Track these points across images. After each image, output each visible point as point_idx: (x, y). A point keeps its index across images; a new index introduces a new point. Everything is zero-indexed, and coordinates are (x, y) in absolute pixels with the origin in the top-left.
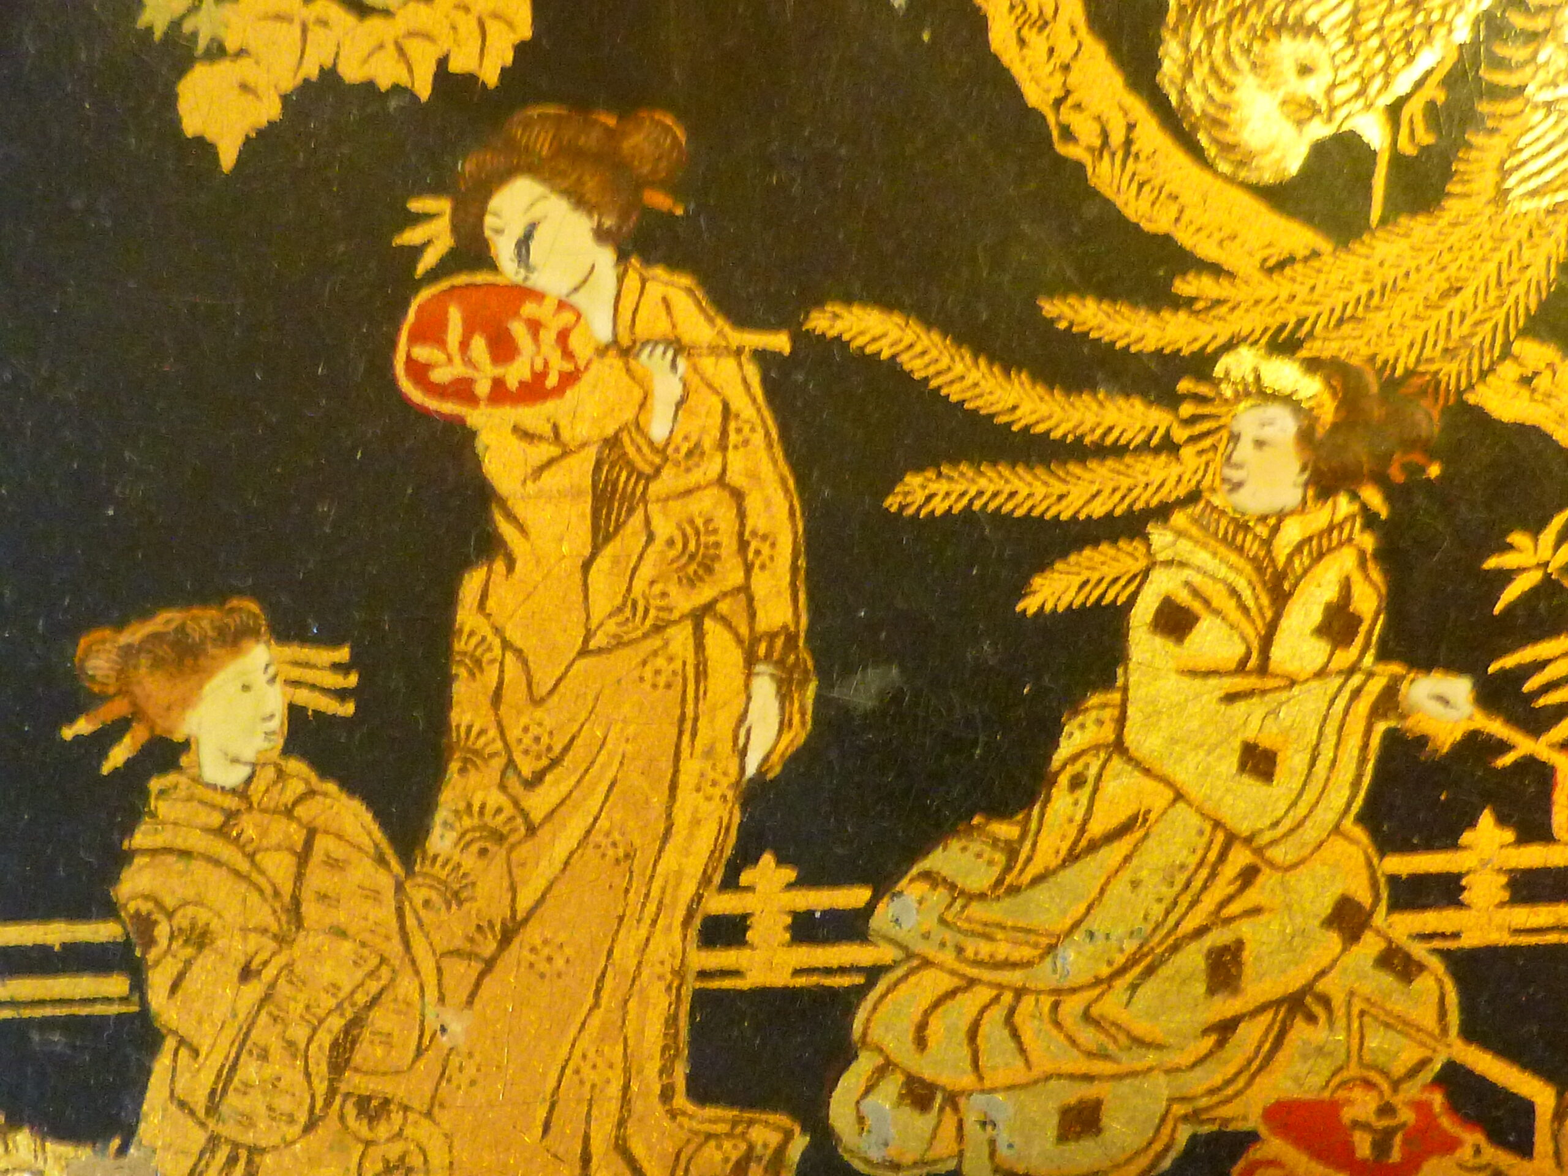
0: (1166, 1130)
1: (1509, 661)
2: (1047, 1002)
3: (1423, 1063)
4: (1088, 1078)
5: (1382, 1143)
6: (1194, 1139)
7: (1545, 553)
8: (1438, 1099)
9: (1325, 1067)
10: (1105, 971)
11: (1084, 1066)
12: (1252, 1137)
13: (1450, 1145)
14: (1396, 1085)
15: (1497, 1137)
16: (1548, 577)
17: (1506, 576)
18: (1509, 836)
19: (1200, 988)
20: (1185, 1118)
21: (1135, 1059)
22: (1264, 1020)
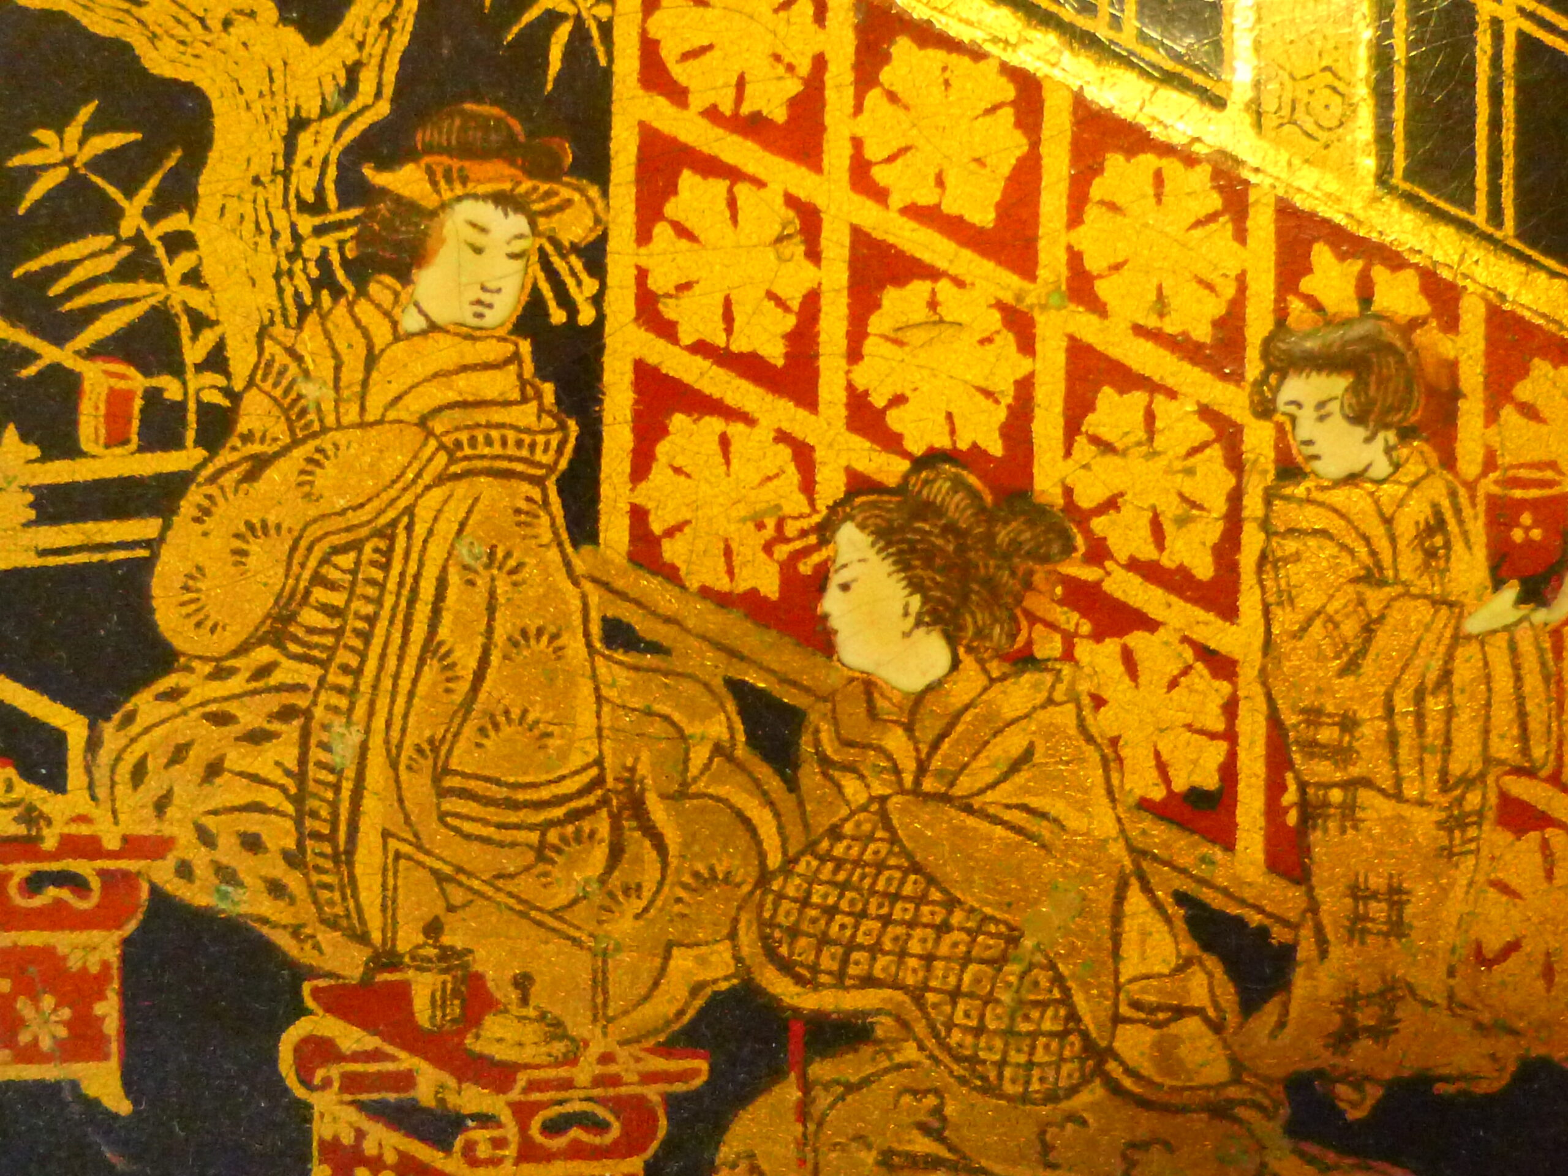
1: (33, 266)
7: (71, 148)
15: (29, 774)
16: (74, 174)
17: (32, 174)
18: (34, 452)
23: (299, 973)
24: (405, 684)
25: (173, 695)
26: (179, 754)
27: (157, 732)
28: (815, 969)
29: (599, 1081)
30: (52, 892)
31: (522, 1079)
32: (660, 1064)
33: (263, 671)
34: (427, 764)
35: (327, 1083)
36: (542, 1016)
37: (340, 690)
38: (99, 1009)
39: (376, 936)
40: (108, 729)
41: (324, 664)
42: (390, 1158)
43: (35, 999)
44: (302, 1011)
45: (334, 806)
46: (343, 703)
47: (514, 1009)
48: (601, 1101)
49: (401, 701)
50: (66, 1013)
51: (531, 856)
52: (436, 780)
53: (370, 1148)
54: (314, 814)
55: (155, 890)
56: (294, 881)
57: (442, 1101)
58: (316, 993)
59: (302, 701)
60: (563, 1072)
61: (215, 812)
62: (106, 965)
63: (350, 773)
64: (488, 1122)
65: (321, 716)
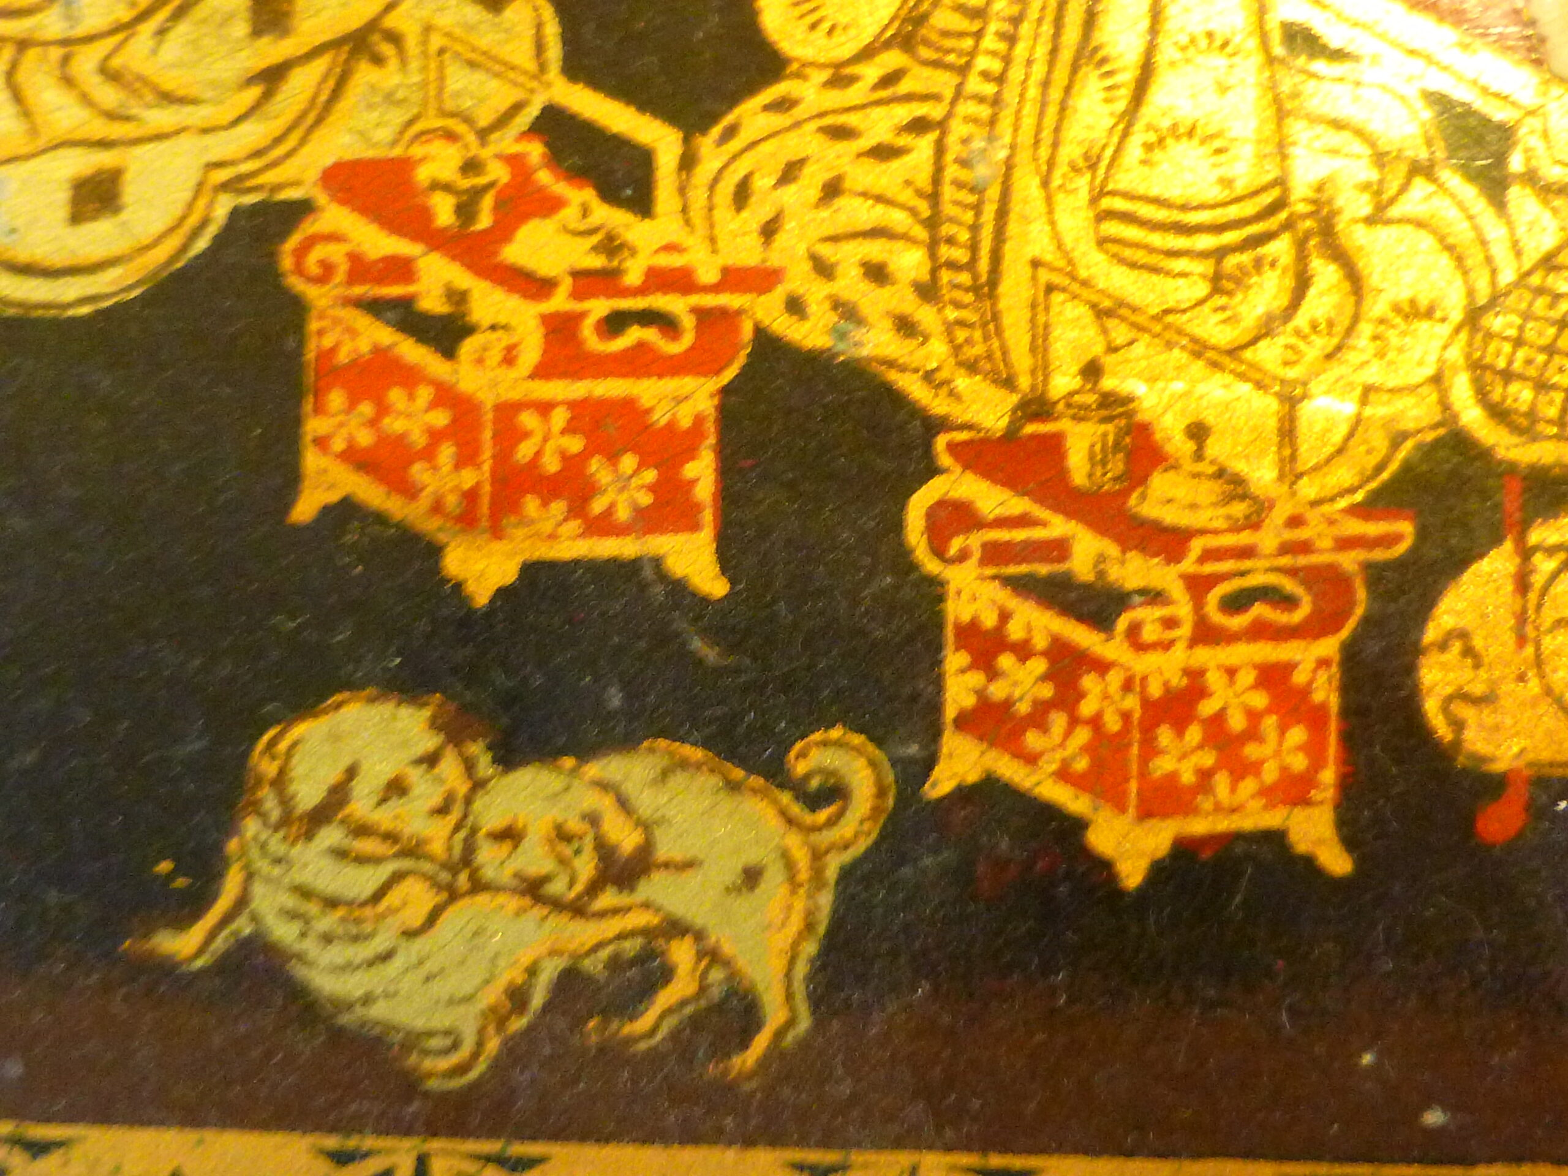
0: (201, 203)
2: (56, 53)
3: (517, 108)
4: (104, 144)
5: (466, 210)
6: (236, 213)
8: (535, 150)
9: (398, 117)
10: (125, 15)
11: (101, 129)
12: (303, 209)
13: (550, 205)
14: (483, 135)
15: (610, 194)
19: (241, 28)
20: (225, 187)
21: (162, 118)
22: (320, 65)
23: (934, 425)
24: (1055, 94)
25: (783, 105)
26: (790, 173)
27: (767, 147)
28: (1532, 414)
29: (1285, 549)
30: (634, 334)
31: (1197, 546)
32: (1356, 527)
33: (890, 79)
34: (1083, 183)
35: (963, 556)
36: (1221, 473)
37: (981, 99)
38: (691, 470)
39: (1024, 382)
40: (706, 143)
41: (963, 70)
42: (1040, 642)
43: (613, 458)
44: (932, 471)
45: (975, 228)
46: (984, 111)
47: (1188, 466)
48: (1292, 572)
49: (1052, 110)
50: (650, 476)
51: (1202, 289)
52: (1094, 201)
53: (1015, 631)
54: (951, 241)
55: (760, 332)
56: (926, 316)
57: (1101, 574)
58: (953, 448)
59: (934, 111)
60: (1245, 538)
61: (834, 239)
62: (699, 420)
63: (994, 193)
64: (1155, 597)
65: (958, 129)
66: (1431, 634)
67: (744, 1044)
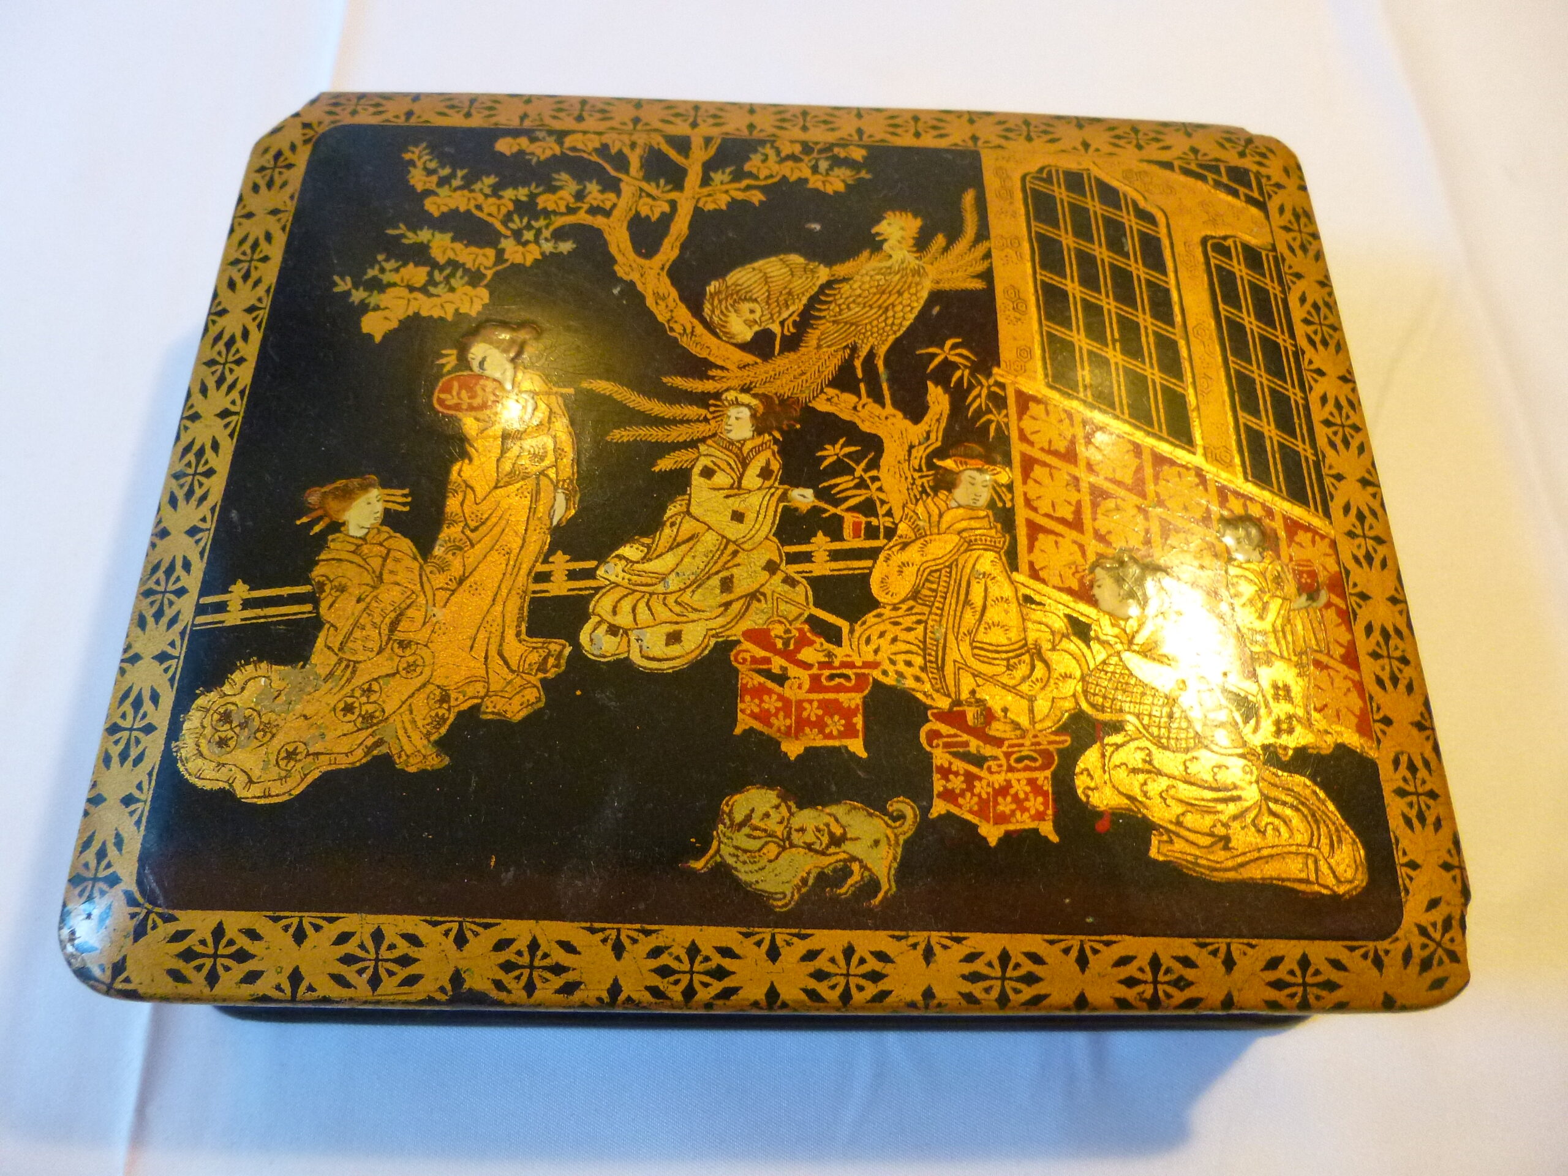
0: (706, 641)
1: (826, 484)
2: (661, 597)
3: (801, 615)
4: (677, 623)
5: (786, 643)
6: (716, 644)
7: (837, 451)
8: (806, 627)
9: (765, 617)
10: (683, 586)
11: (676, 618)
12: (738, 642)
13: (811, 643)
14: (790, 623)
15: (829, 641)
16: (839, 458)
17: (824, 458)
18: (828, 539)
19: (718, 591)
20: (713, 636)
21: (694, 616)
22: (742, 601)
23: (927, 707)
24: (958, 614)
25: (879, 615)
26: (882, 635)
27: (875, 627)
28: (1103, 706)
29: (1032, 744)
30: (837, 680)
31: (1006, 743)
32: (1053, 738)
33: (911, 608)
34: (967, 639)
35: (938, 746)
36: (1013, 722)
37: (936, 614)
38: (855, 720)
39: (953, 696)
40: (857, 627)
41: (931, 607)
42: (962, 772)
43: (832, 717)
44: (928, 721)
45: (937, 651)
46: (938, 618)
47: (1003, 720)
48: (1035, 751)
49: (957, 618)
50: (843, 722)
51: (1004, 669)
52: (971, 644)
53: (954, 768)
54: (930, 655)
55: (874, 679)
56: (923, 676)
57: (979, 751)
58: (933, 715)
59: (924, 618)
60: (1021, 741)
61: (895, 654)
62: (857, 705)
63: (942, 641)
64: (996, 758)
65: (930, 623)
66: (1077, 770)
67: (875, 896)
